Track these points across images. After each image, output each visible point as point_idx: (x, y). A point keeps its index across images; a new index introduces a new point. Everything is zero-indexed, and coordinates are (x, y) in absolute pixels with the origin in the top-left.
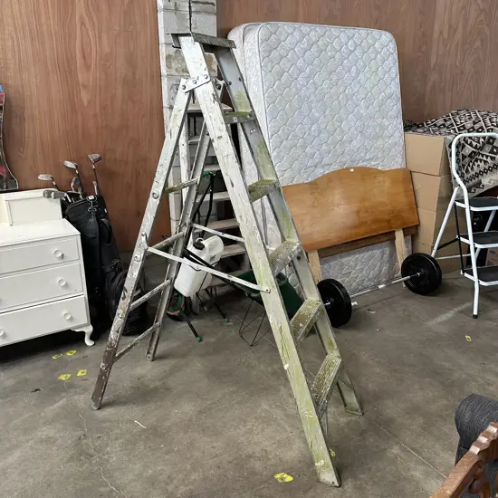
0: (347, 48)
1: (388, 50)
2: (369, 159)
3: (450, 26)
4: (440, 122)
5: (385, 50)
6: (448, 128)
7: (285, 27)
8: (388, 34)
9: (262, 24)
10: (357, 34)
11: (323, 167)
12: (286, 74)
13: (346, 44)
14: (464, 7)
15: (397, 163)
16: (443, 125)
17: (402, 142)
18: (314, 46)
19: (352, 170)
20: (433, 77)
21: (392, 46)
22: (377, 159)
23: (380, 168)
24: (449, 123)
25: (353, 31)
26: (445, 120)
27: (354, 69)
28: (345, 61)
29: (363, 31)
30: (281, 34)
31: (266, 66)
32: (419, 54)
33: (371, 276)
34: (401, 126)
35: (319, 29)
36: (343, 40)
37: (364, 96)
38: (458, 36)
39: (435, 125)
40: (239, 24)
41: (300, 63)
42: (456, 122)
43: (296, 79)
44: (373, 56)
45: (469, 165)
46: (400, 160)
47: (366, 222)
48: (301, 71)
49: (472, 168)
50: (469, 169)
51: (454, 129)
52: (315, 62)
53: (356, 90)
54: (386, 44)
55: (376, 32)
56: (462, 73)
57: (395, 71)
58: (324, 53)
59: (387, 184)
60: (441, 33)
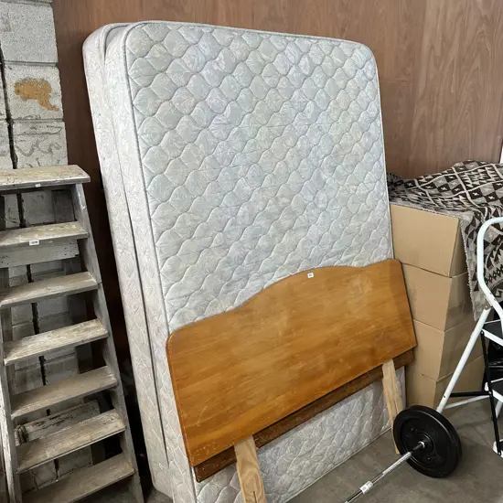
0: (298, 70)
1: (364, 74)
2: (338, 253)
3: (444, 39)
4: (440, 181)
5: (360, 73)
6: (454, 192)
7: (181, 32)
8: (363, 48)
9: (132, 25)
10: (314, 48)
11: (260, 276)
12: (185, 118)
13: (297, 64)
14: (461, 13)
15: (381, 253)
16: (446, 186)
17: (387, 217)
18: (240, 67)
19: (311, 275)
20: (421, 110)
21: (371, 69)
22: (351, 250)
23: (355, 264)
24: (454, 184)
25: (307, 42)
26: (448, 180)
27: (310, 107)
28: (296, 93)
29: (325, 43)
30: (172, 45)
31: (143, 105)
32: (403, 78)
33: (345, 443)
34: (386, 194)
35: (248, 37)
36: (291, 58)
37: (327, 152)
38: (454, 53)
39: (433, 186)
40: (100, 26)
41: (213, 98)
42: (465, 184)
43: (206, 127)
44: (340, 84)
45: (491, 255)
46: (386, 246)
47: (338, 362)
48: (214, 113)
49: (496, 260)
50: (492, 260)
51: (464, 195)
52: (242, 96)
53: (314, 141)
54: (361, 64)
55: (345, 45)
56: (457, 103)
57: (375, 107)
58: (256, 79)
59: (368, 288)
60: (432, 48)
